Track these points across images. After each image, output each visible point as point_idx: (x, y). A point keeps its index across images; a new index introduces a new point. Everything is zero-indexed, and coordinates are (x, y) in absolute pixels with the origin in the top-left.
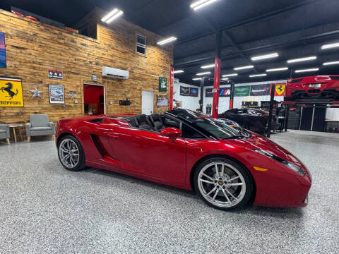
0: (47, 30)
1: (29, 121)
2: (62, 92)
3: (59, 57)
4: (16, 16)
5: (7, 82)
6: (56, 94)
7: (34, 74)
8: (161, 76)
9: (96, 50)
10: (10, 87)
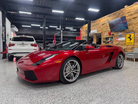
4: (135, 4)
10: (130, 37)
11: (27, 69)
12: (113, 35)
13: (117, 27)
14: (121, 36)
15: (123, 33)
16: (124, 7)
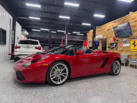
5: (134, 41)
10: (135, 43)
11: (18, 70)
12: (118, 40)
13: (121, 33)
14: (125, 42)
15: (128, 39)
16: (129, 14)
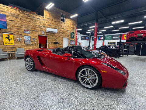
0: (23, 13)
1: (16, 51)
2: (29, 39)
3: (28, 24)
4: (10, 8)
6: (27, 40)
7: (18, 31)
8: (72, 31)
9: (43, 21)
10: (9, 37)
